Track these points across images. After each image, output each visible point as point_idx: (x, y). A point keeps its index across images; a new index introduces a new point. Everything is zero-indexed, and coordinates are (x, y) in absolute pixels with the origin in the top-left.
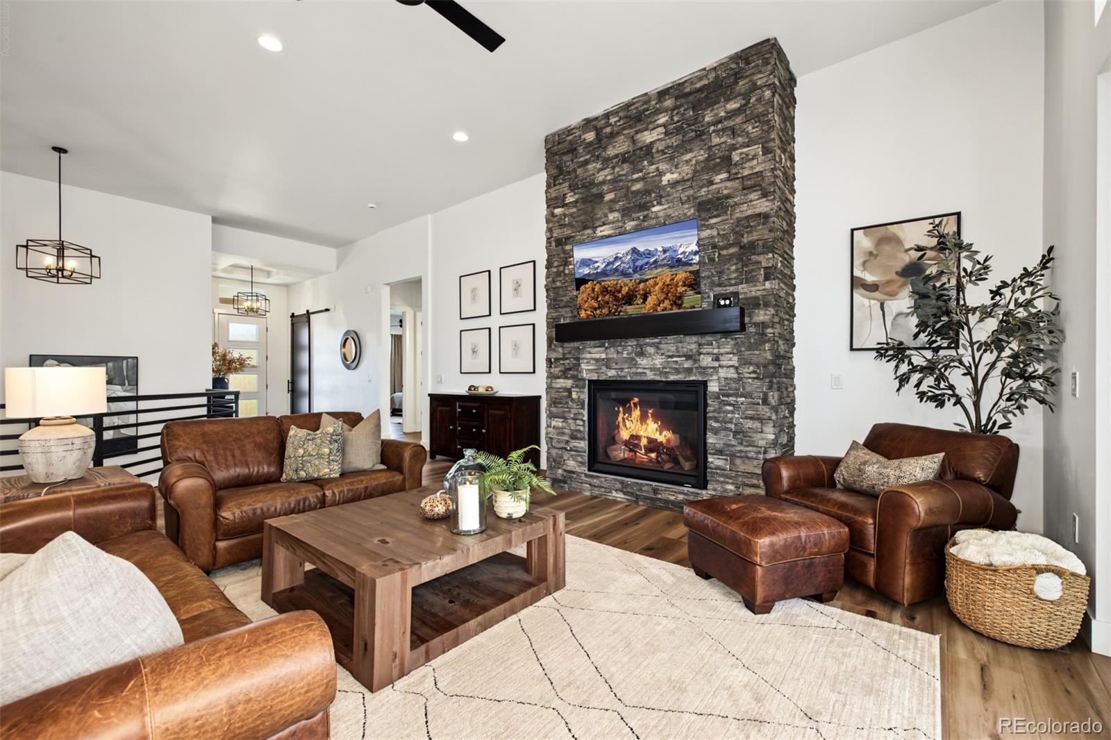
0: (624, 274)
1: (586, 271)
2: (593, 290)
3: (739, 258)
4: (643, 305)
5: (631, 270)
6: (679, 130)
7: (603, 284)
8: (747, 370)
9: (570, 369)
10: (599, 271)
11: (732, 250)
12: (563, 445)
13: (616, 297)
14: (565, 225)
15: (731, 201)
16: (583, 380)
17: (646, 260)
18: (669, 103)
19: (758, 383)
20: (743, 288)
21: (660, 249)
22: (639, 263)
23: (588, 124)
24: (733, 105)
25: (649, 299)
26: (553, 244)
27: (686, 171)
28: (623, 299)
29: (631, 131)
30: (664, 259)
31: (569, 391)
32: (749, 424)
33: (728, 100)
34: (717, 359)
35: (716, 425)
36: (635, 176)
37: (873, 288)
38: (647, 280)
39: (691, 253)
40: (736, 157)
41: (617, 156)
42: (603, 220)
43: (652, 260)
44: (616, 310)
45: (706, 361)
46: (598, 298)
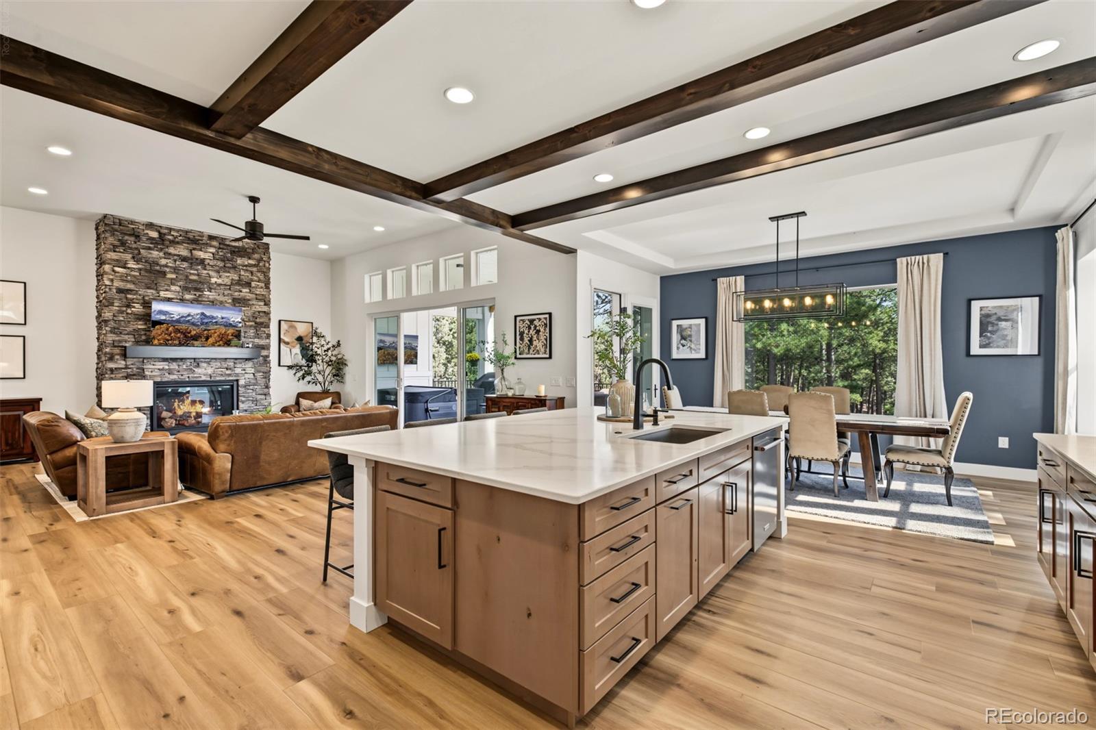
0: (193, 324)
1: (163, 317)
2: (167, 329)
3: (255, 327)
4: (205, 342)
5: (199, 323)
6: (223, 260)
7: (176, 327)
8: (259, 375)
10: (174, 319)
11: (251, 323)
13: (185, 335)
14: (127, 281)
15: (251, 302)
17: (210, 320)
18: (215, 243)
19: (264, 380)
20: (257, 340)
21: (220, 316)
22: (206, 321)
23: (150, 226)
24: (251, 262)
25: (210, 339)
26: (115, 291)
27: (228, 281)
29: (191, 247)
30: (221, 322)
32: (259, 397)
33: (250, 258)
34: (244, 370)
35: (243, 399)
36: (192, 272)
37: (287, 343)
38: (209, 330)
39: (237, 322)
40: (253, 284)
41: (179, 255)
42: (166, 288)
43: (214, 321)
44: (184, 343)
45: (238, 371)
46: (171, 333)
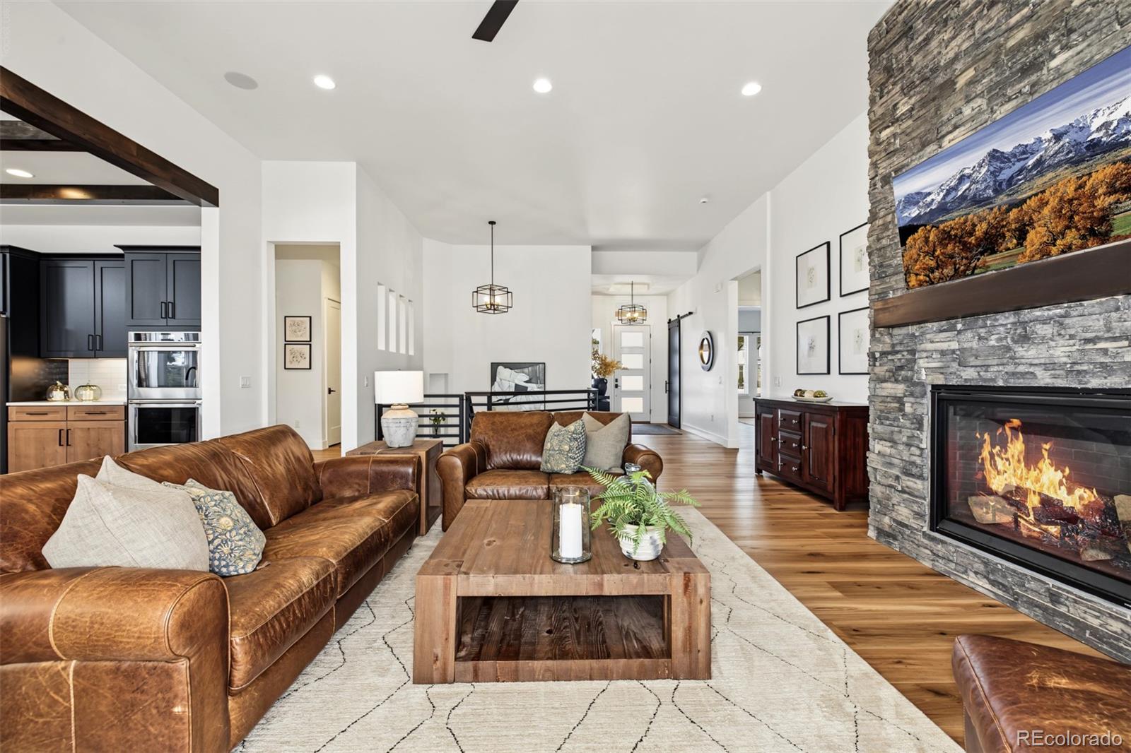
0: (978, 201)
1: (914, 212)
2: (927, 240)
4: (1020, 249)
5: (990, 192)
7: (941, 227)
9: (901, 368)
10: (934, 207)
12: (891, 481)
13: (965, 244)
14: (895, 152)
16: (922, 385)
17: (1019, 165)
21: (1049, 135)
22: (1005, 175)
25: (1031, 235)
28: (978, 245)
30: (1056, 153)
31: (900, 400)
36: (1014, 20)
38: (1024, 201)
42: (953, 122)
43: (1031, 162)
44: (968, 267)
46: (934, 251)
